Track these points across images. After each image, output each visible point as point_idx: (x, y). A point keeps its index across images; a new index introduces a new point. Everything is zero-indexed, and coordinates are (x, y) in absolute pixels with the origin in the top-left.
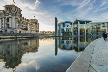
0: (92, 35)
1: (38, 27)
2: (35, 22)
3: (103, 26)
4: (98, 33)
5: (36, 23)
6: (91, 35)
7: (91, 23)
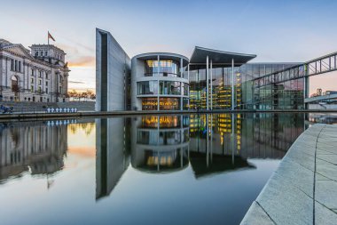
0: (258, 107)
1: (66, 76)
2: (50, 59)
3: (292, 75)
4: (276, 102)
5: (53, 61)
6: (255, 107)
7: (253, 65)
